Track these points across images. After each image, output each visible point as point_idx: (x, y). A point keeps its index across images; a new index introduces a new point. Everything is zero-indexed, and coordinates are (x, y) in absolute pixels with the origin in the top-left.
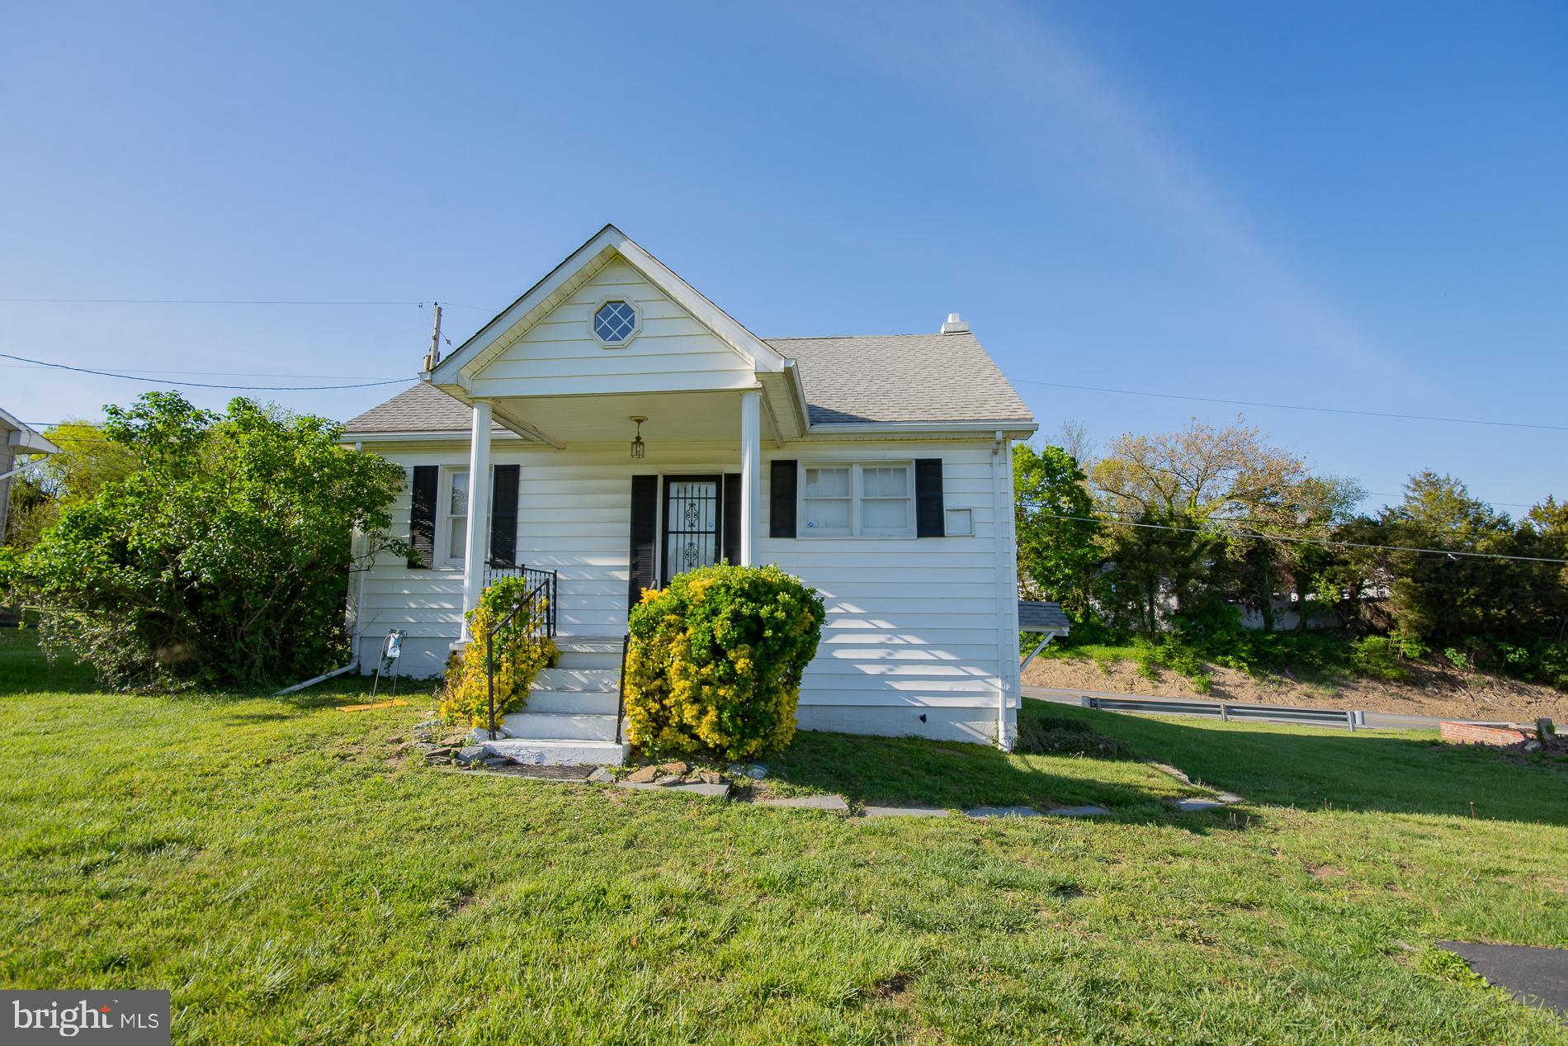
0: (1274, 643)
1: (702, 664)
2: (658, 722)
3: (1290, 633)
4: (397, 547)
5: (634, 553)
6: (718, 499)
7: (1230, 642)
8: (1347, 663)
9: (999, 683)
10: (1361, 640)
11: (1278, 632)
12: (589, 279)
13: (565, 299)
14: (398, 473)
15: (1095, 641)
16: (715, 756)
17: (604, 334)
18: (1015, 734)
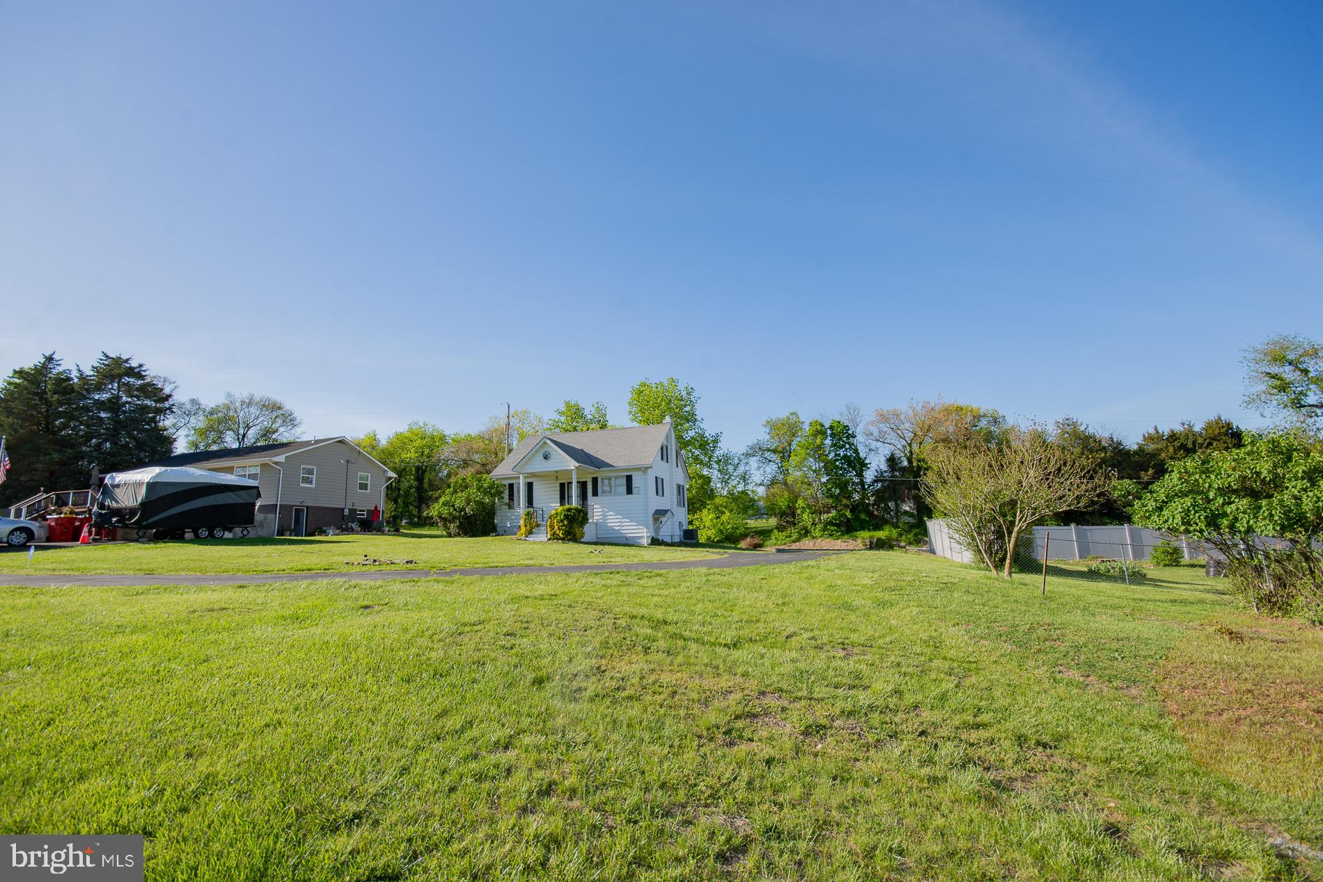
2: (553, 534)
4: (506, 504)
5: (560, 502)
9: (647, 530)
12: (541, 447)
13: (537, 451)
14: (505, 485)
15: (863, 529)
16: (563, 539)
17: (544, 460)
18: (650, 542)
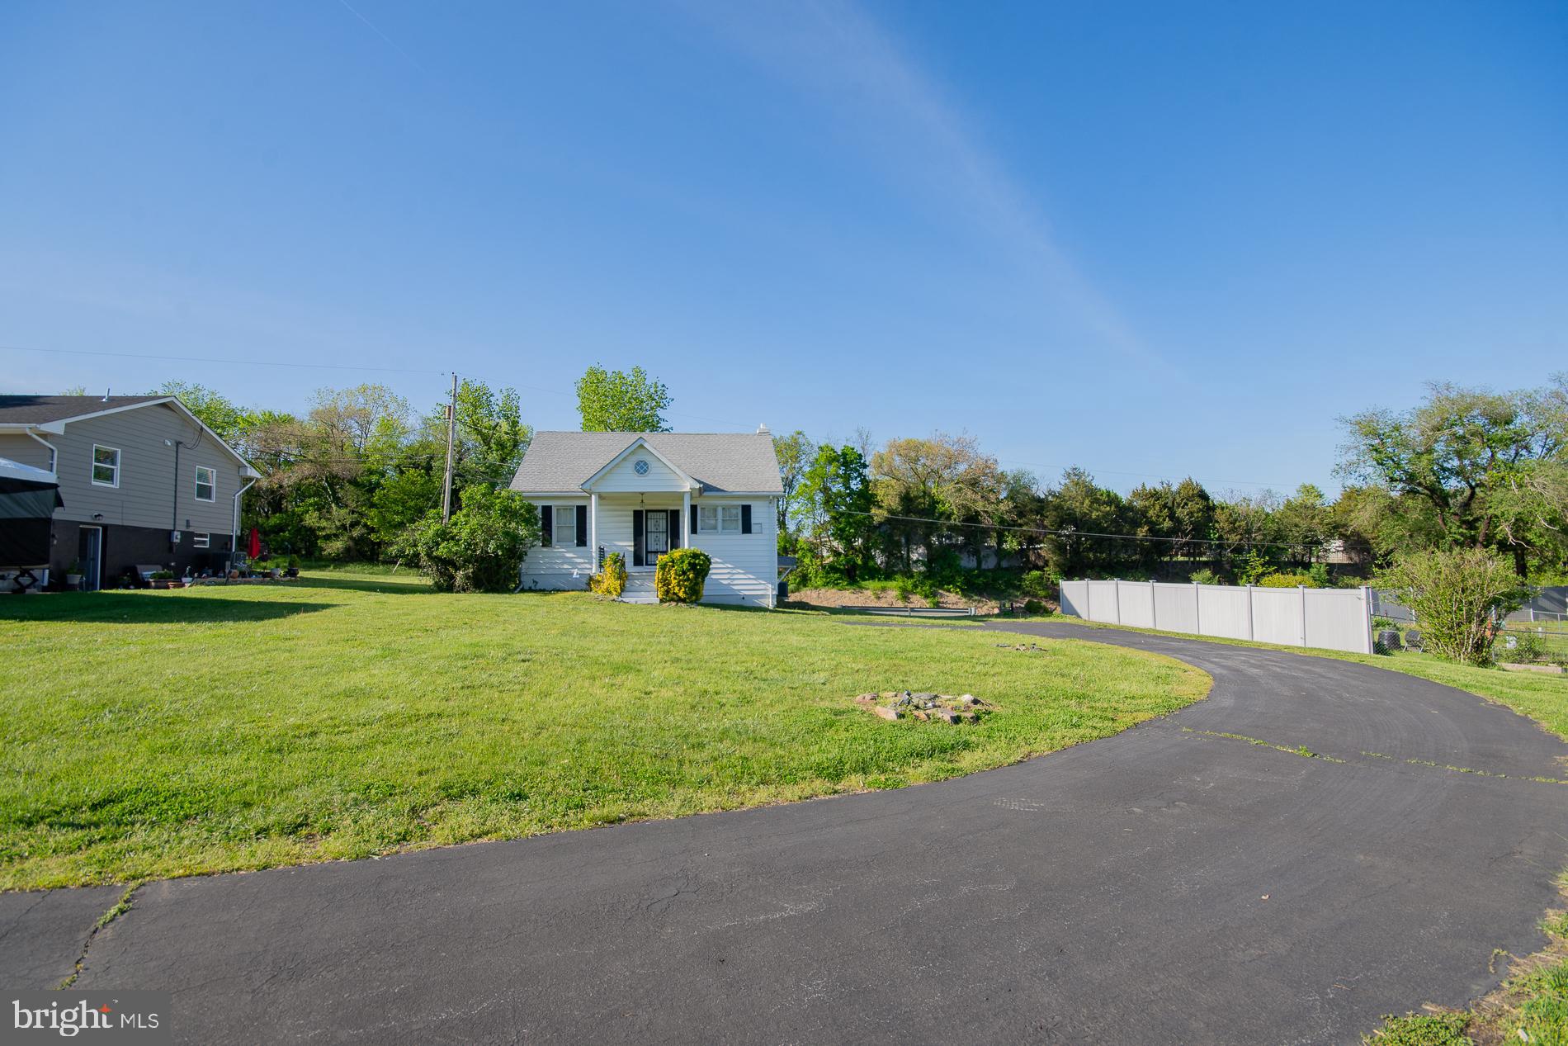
0: (978, 576)
1: (680, 576)
2: (667, 592)
3: (989, 570)
4: (538, 537)
5: (635, 540)
6: (667, 519)
7: (952, 577)
8: (1019, 588)
9: (770, 586)
10: (1028, 574)
11: (984, 570)
13: (624, 459)
14: (539, 508)
16: (684, 601)
17: (638, 471)
18: (776, 603)
